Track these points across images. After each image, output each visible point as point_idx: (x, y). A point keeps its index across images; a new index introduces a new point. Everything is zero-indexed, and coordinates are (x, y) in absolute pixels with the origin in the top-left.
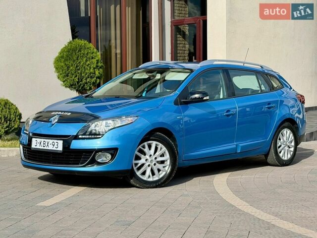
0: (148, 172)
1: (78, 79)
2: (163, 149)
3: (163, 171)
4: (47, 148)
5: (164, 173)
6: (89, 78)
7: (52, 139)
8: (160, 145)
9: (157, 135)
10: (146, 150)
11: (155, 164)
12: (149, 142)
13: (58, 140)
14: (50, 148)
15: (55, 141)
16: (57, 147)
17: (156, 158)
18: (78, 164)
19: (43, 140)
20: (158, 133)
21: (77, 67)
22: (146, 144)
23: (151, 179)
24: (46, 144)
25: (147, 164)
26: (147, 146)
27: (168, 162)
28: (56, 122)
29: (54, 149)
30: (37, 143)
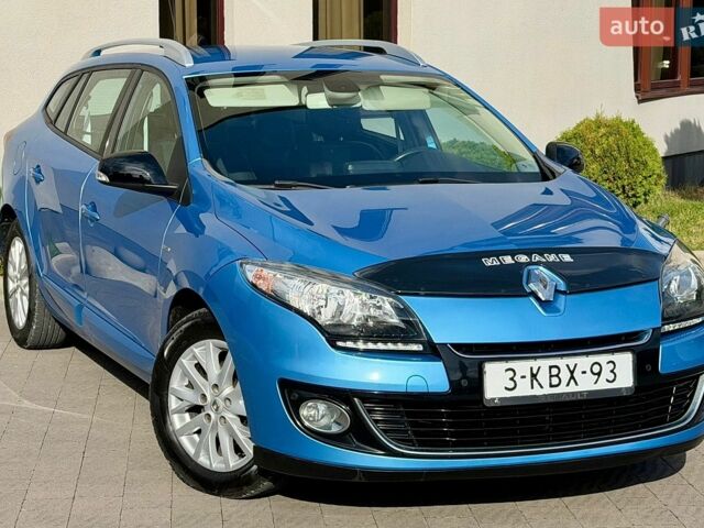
15: (603, 359)
24: (565, 375)
30: (517, 378)
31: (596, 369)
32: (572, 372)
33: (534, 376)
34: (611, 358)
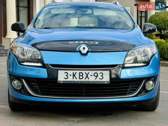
4: (87, 80)
7: (93, 70)
13: (102, 70)
14: (92, 79)
15: (98, 72)
19: (78, 72)
24: (85, 76)
29: (98, 80)
30: (68, 75)
31: (96, 75)
33: (74, 75)
34: (101, 72)
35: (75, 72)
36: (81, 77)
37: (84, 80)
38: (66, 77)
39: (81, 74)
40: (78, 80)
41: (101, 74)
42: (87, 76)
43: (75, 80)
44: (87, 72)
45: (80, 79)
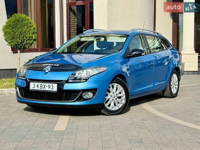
0: (112, 104)
1: (21, 41)
2: (120, 88)
3: (121, 103)
4: (44, 89)
5: (121, 105)
6: (28, 40)
7: (48, 83)
8: (119, 86)
9: (118, 79)
10: (111, 89)
11: (116, 99)
12: (113, 84)
13: (53, 83)
14: (47, 89)
15: (51, 84)
16: (52, 88)
17: (117, 95)
18: (69, 100)
19: (40, 84)
20: (118, 78)
21: (21, 32)
22: (111, 85)
23: (114, 109)
25: (112, 99)
26: (111, 87)
27: (124, 97)
28: (49, 71)
29: (50, 90)
30: (35, 86)
31: (49, 86)
32: (44, 86)
33: (38, 86)
34: (52, 84)
35: (38, 84)
36: (41, 87)
37: (42, 89)
38: (34, 87)
39: (41, 85)
40: (40, 89)
41: (52, 86)
42: (44, 87)
43: (38, 89)
44: (45, 84)
45: (41, 88)
